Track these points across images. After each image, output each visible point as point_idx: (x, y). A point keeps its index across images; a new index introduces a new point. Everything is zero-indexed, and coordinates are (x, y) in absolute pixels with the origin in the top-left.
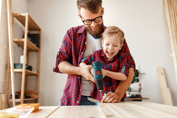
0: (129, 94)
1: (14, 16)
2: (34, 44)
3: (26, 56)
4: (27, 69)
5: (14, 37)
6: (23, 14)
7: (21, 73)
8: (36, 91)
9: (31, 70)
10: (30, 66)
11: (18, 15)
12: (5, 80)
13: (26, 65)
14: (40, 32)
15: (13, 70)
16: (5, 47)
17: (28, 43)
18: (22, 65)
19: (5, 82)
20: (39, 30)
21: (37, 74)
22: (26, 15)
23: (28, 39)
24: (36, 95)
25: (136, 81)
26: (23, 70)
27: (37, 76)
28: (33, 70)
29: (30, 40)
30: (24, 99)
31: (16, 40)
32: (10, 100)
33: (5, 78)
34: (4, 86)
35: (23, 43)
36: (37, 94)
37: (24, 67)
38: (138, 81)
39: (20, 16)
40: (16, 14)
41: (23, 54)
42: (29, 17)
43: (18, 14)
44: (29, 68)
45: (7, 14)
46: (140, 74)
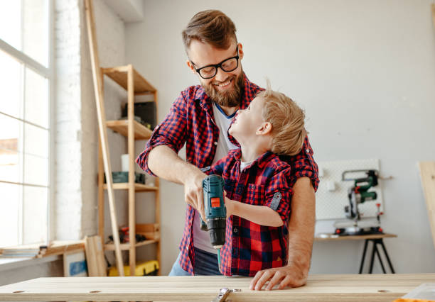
0: (356, 226)
1: (104, 72)
2: (146, 126)
4: (136, 182)
5: (107, 117)
6: (122, 69)
7: (127, 190)
8: (156, 226)
9: (144, 183)
10: (141, 175)
11: (112, 71)
12: (97, 208)
13: (135, 173)
14: (155, 97)
15: (112, 186)
16: (92, 140)
17: (135, 127)
18: (127, 174)
19: (96, 211)
20: (154, 92)
21: (156, 188)
22: (127, 69)
23: (135, 119)
24: (156, 233)
25: (371, 198)
26: (131, 185)
27: (155, 191)
28: (147, 181)
29: (138, 121)
30: (136, 243)
31: (112, 123)
32: (110, 247)
33: (96, 203)
34: (94, 219)
35: (126, 128)
36: (158, 230)
37: (132, 178)
38: (375, 196)
39: (116, 72)
40: (107, 69)
41: (127, 152)
42: (135, 73)
43: (111, 69)
44: (140, 179)
45: (91, 71)
46: (382, 179)
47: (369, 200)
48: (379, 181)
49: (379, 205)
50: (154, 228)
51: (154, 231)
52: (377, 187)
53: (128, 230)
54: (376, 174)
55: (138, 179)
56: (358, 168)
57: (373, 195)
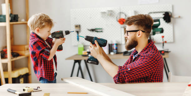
3: (9, 4)
4: (11, 21)
7: (5, 27)
9: (17, 21)
10: (15, 15)
18: (5, 16)
21: (26, 22)
26: (7, 24)
27: (25, 24)
30: (12, 59)
36: (27, 50)
37: (8, 19)
41: (4, 3)
44: (14, 18)
46: (173, 18)
47: (158, 33)
48: (172, 19)
49: (163, 37)
50: (25, 48)
51: (25, 50)
52: (170, 23)
53: (6, 51)
54: (170, 14)
55: (13, 19)
56: (158, 11)
57: (161, 30)
